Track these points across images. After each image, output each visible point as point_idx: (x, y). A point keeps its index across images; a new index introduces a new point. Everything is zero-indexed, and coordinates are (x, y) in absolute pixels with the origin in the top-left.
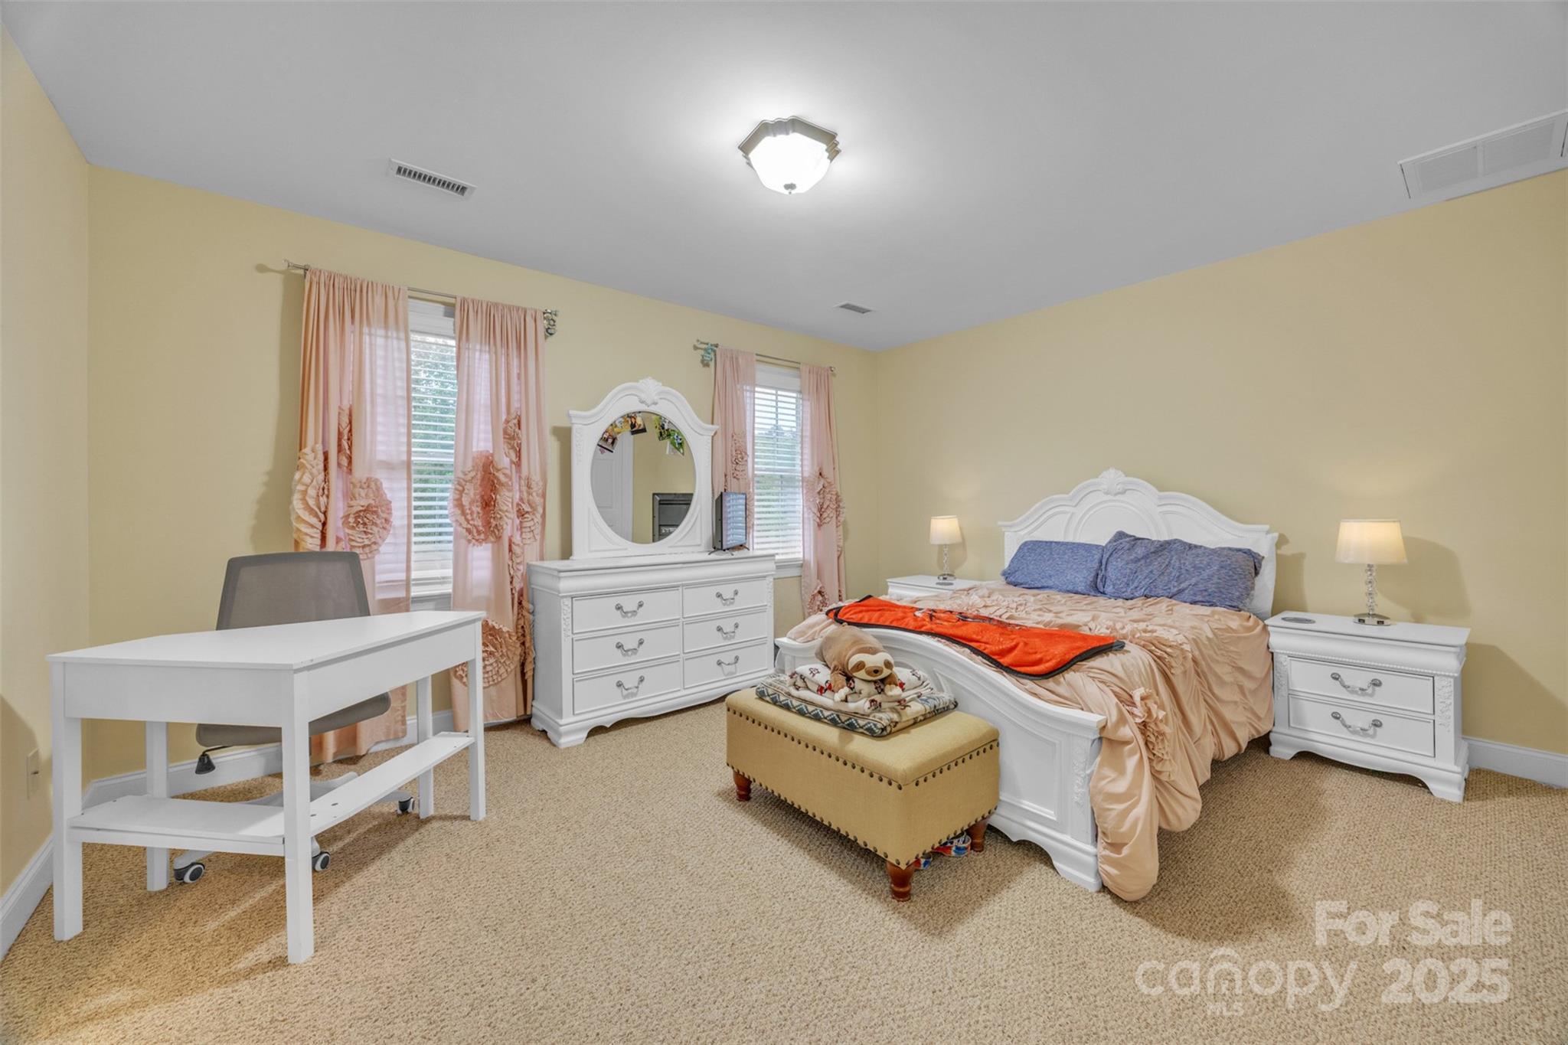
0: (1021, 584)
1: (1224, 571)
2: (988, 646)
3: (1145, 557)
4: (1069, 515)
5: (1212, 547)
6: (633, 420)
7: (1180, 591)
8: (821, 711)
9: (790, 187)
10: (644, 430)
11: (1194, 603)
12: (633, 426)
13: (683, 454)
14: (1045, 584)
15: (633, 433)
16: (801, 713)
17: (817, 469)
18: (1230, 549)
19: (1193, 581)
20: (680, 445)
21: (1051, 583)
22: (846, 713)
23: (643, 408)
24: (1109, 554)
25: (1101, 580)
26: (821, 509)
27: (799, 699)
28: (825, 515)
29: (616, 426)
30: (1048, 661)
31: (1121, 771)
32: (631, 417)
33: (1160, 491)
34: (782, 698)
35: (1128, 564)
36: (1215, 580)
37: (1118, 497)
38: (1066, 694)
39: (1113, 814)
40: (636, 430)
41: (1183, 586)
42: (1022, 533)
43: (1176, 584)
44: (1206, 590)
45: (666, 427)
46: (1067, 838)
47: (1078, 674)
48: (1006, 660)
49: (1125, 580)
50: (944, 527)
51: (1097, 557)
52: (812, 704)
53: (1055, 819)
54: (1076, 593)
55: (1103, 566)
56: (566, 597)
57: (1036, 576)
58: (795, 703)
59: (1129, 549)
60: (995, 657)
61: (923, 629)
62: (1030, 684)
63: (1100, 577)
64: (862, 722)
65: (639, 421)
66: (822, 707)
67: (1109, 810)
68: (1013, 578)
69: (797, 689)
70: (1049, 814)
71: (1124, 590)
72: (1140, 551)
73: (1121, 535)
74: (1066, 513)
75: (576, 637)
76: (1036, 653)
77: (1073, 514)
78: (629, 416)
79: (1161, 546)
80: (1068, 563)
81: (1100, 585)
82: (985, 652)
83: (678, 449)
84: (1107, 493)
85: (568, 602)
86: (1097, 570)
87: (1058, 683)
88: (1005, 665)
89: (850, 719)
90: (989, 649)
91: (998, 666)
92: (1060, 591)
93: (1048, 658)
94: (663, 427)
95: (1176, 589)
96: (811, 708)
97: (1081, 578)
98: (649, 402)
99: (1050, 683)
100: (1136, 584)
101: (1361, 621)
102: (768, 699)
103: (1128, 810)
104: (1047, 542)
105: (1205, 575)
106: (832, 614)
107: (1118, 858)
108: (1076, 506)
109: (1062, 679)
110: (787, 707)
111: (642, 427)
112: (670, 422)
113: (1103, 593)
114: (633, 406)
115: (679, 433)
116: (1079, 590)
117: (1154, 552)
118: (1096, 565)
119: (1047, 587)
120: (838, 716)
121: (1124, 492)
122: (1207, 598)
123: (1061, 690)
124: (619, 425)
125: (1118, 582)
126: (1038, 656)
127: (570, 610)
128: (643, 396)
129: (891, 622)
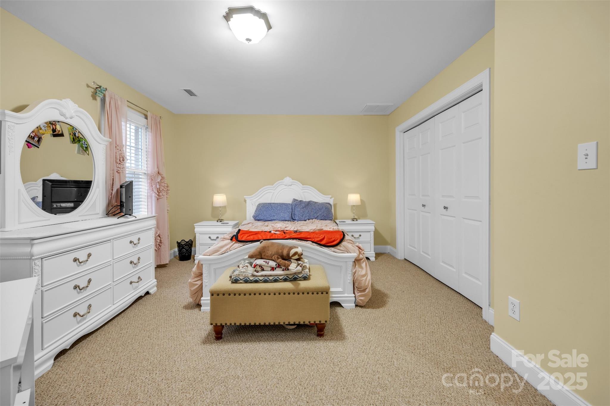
0: (262, 220)
1: (326, 209)
2: (315, 239)
3: (305, 207)
4: (273, 193)
5: (320, 202)
6: (54, 127)
7: (318, 217)
8: (278, 278)
9: (248, 40)
10: (62, 135)
11: (321, 220)
12: (54, 130)
13: (88, 154)
14: (272, 219)
15: (55, 136)
16: (265, 281)
17: (156, 170)
18: (325, 203)
19: (320, 213)
20: (85, 148)
21: (275, 218)
22: (291, 274)
23: (61, 119)
24: (294, 206)
25: (293, 215)
26: (159, 191)
27: (262, 276)
28: (161, 194)
29: (41, 129)
30: (337, 240)
31: (362, 268)
32: (52, 124)
33: (303, 185)
34: (251, 278)
35: (301, 209)
36: (325, 212)
37: (289, 187)
38: (343, 249)
39: (363, 281)
40: (57, 134)
41: (318, 215)
42: (254, 200)
43: (316, 214)
44: (324, 216)
45: (77, 135)
46: (346, 295)
47: (345, 242)
48: (323, 242)
49: (301, 214)
50: (220, 199)
51: (290, 207)
52: (271, 276)
53: (342, 290)
54: (286, 221)
55: (293, 211)
56: (37, 259)
57: (268, 216)
58: (261, 278)
59: (300, 204)
60: (319, 242)
61: (286, 238)
62: (333, 249)
63: (293, 214)
64: (300, 276)
65: (58, 128)
66: (276, 276)
67: (362, 280)
68: (257, 218)
69: (257, 272)
70: (340, 289)
71: (301, 218)
72: (303, 205)
73: (295, 200)
74: (272, 192)
75: (44, 289)
76: (332, 238)
77: (274, 193)
78: (51, 123)
79: (308, 203)
80: (280, 210)
81: (293, 217)
82: (315, 241)
83: (85, 151)
84: (286, 185)
85: (38, 262)
86: (292, 212)
87: (340, 246)
88: (323, 244)
89: (294, 276)
90: (316, 240)
91: (321, 245)
92: (279, 220)
93: (336, 239)
94: (75, 134)
95: (316, 216)
96: (271, 278)
97: (287, 216)
98: (68, 115)
99: (338, 247)
100: (305, 216)
101: (353, 220)
102: (241, 281)
103: (366, 279)
104: (269, 203)
105: (322, 211)
106: (234, 239)
107: (366, 293)
108: (275, 190)
109: (341, 245)
110: (256, 282)
111: (60, 132)
112: (79, 132)
113: (295, 220)
114: (55, 116)
115: (86, 140)
116: (287, 219)
117: (307, 205)
118: (291, 211)
119: (274, 220)
120: (287, 277)
121: (291, 185)
122: (324, 218)
123: (341, 248)
124: (43, 128)
125: (299, 216)
126: (333, 239)
127: (40, 269)
128: (64, 111)
129: (270, 237)
